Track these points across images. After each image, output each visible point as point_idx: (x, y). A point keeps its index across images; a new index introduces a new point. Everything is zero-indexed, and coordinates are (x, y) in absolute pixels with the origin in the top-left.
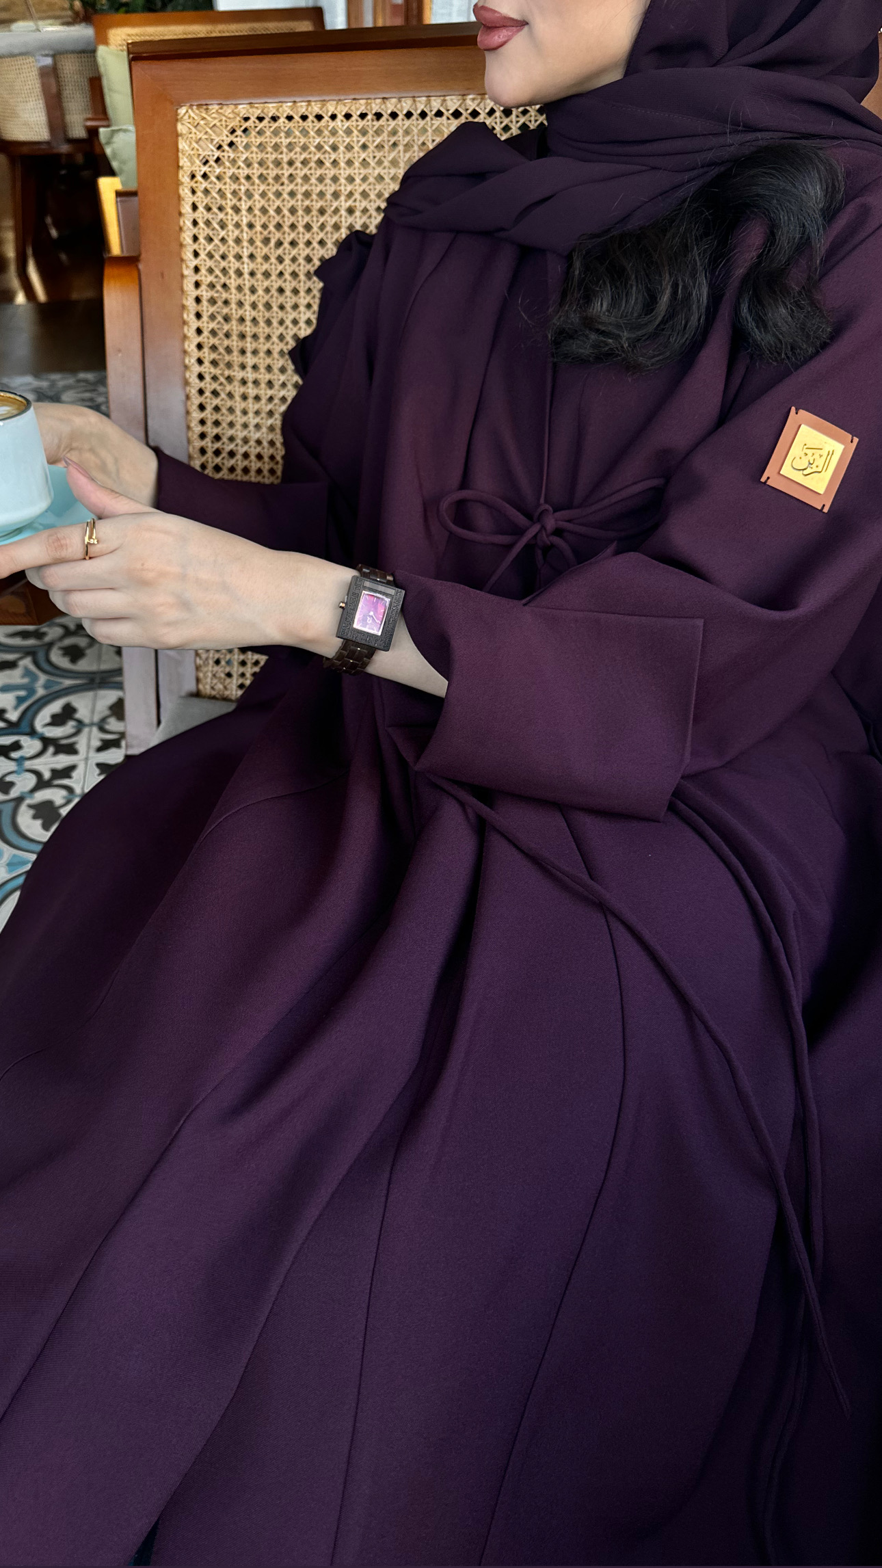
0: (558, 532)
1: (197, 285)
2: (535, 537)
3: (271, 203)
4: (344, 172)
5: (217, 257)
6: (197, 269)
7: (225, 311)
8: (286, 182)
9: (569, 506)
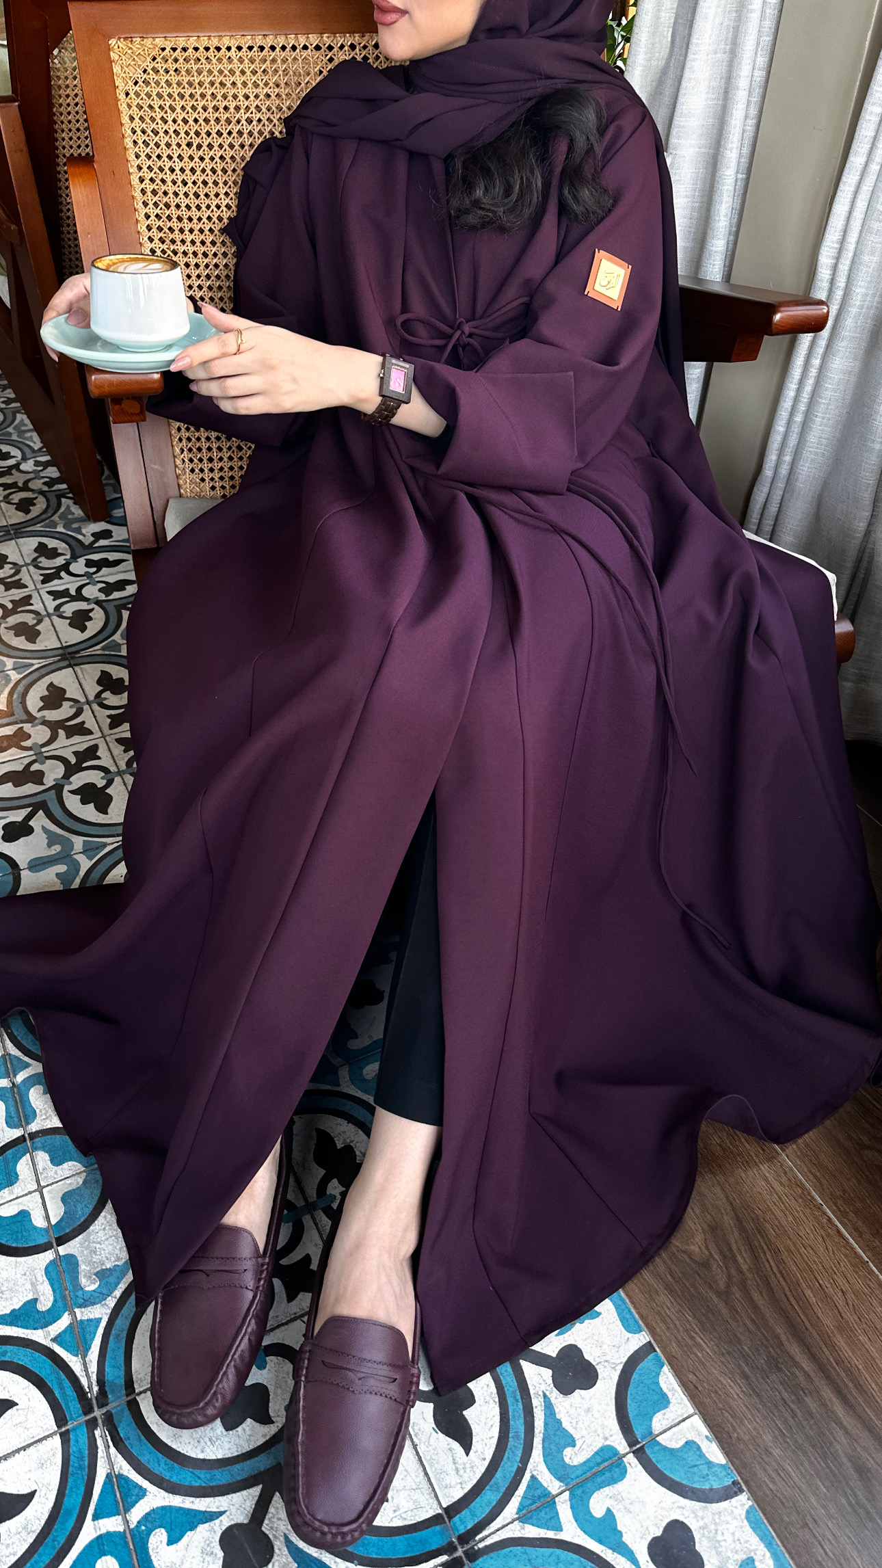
0: (470, 335)
1: (142, 180)
2: (458, 339)
3: (190, 115)
4: (241, 92)
5: (154, 157)
6: (140, 168)
7: (165, 200)
8: (199, 98)
9: (474, 319)
